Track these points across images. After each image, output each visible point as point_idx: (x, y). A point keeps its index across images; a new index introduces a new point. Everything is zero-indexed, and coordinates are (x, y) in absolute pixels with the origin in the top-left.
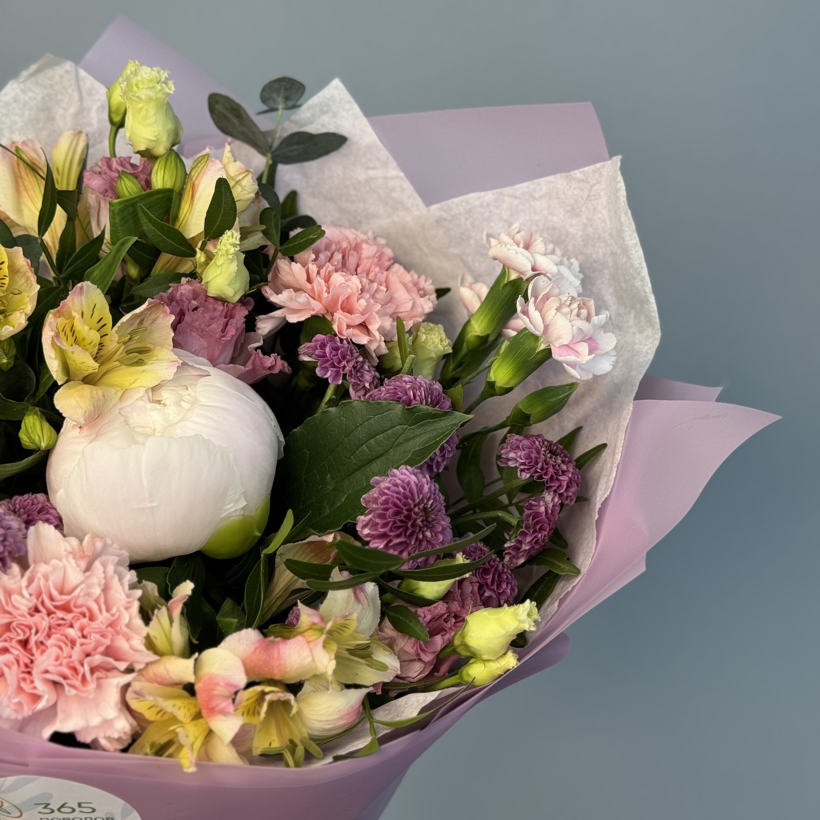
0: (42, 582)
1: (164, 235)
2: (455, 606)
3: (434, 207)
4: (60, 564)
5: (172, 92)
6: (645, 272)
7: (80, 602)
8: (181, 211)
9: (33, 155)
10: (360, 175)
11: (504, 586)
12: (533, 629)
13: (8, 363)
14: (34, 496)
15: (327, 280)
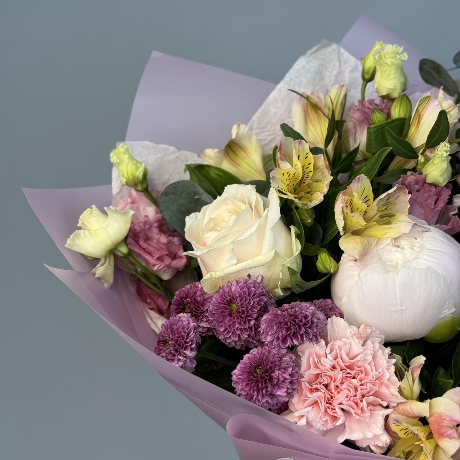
0: (338, 351)
1: (400, 145)
4: (348, 341)
5: (406, 59)
7: (359, 364)
8: (410, 132)
9: (317, 100)
13: (311, 222)
14: (325, 300)
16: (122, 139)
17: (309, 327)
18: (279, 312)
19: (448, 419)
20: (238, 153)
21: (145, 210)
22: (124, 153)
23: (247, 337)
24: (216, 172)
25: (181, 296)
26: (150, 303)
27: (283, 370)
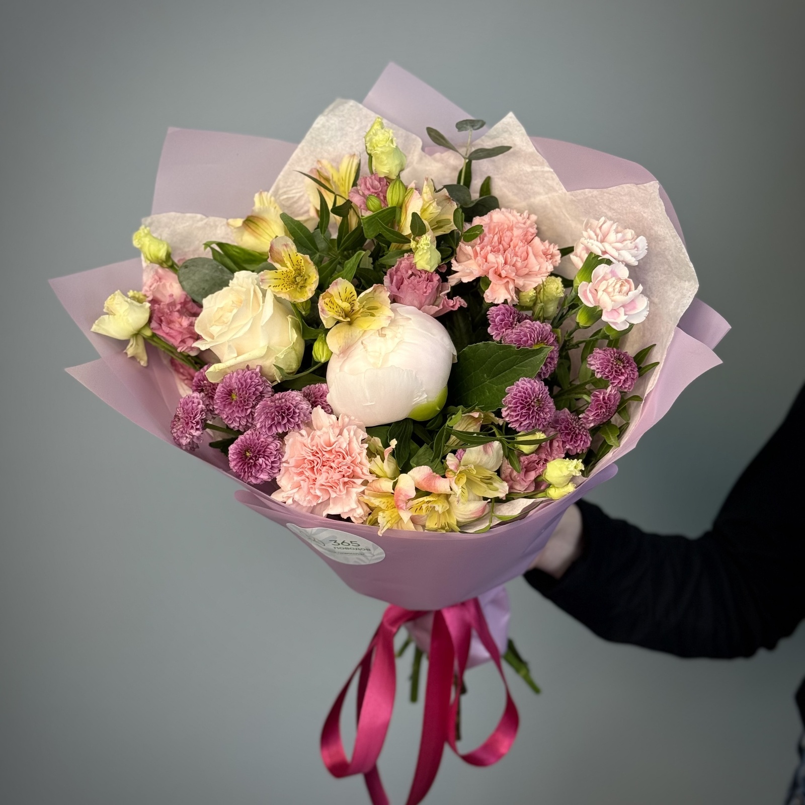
0: (318, 440)
1: (391, 234)
2: (544, 456)
3: (570, 193)
7: (337, 450)
8: (402, 218)
10: (527, 169)
11: (579, 442)
15: (485, 257)
18: (269, 402)
19: (404, 494)
20: (259, 224)
21: (172, 286)
22: (145, 236)
23: (245, 423)
24: (234, 249)
26: (184, 372)
27: (267, 458)
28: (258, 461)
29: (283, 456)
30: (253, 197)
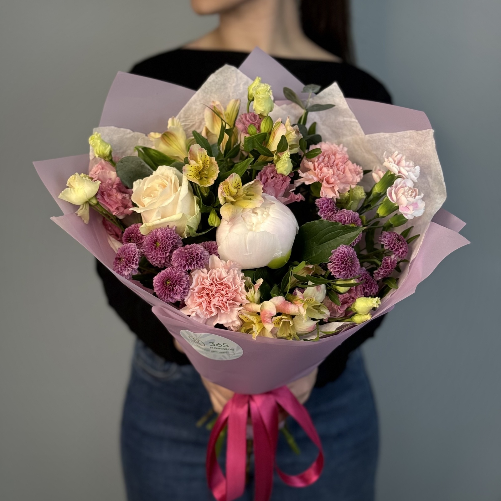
0: (214, 275)
1: (263, 149)
2: (353, 295)
3: (367, 136)
4: (220, 270)
6: (442, 174)
7: (226, 282)
8: (269, 141)
9: (219, 109)
10: (341, 119)
11: (372, 288)
12: (377, 307)
13: (207, 195)
14: (212, 242)
15: (321, 170)
16: (97, 126)
17: (199, 260)
18: (183, 250)
19: (268, 313)
20: (170, 138)
21: (110, 173)
22: (97, 139)
23: (164, 262)
24: (154, 152)
25: (129, 232)
26: (111, 230)
28: (175, 287)
29: (191, 286)
30: (168, 120)
